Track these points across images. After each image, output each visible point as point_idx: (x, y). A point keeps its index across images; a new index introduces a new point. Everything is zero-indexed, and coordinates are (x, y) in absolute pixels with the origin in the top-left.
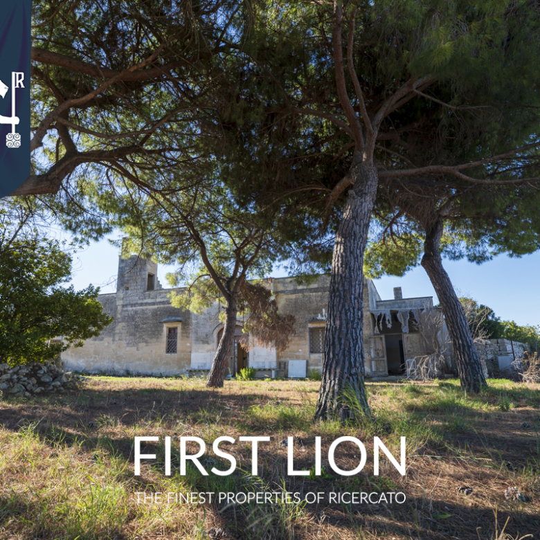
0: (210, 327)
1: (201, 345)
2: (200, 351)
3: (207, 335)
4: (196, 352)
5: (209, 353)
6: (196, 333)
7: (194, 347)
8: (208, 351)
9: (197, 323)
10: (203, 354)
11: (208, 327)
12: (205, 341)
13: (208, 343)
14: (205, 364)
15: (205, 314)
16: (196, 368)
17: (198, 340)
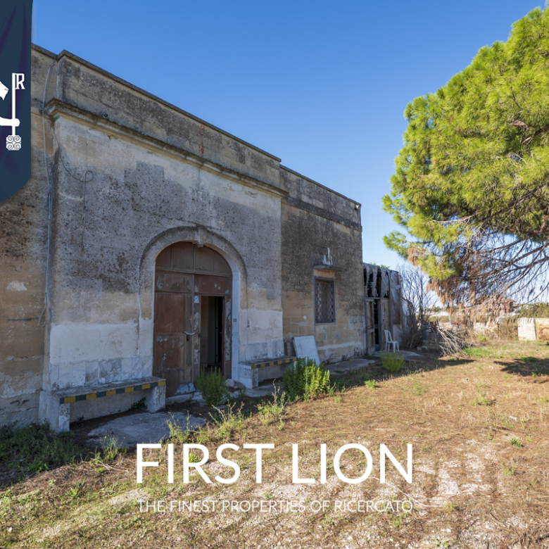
0: (136, 233)
1: (100, 296)
2: (93, 314)
3: (121, 261)
4: (75, 318)
5: (130, 324)
6: (78, 243)
7: (66, 297)
8: (125, 317)
9: (84, 207)
10: (105, 328)
11: (127, 232)
12: (115, 281)
13: (124, 287)
14: (116, 364)
15: (116, 185)
16: (80, 382)
17: (84, 272)
